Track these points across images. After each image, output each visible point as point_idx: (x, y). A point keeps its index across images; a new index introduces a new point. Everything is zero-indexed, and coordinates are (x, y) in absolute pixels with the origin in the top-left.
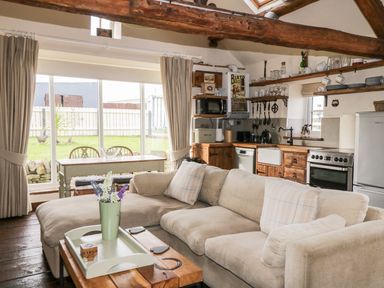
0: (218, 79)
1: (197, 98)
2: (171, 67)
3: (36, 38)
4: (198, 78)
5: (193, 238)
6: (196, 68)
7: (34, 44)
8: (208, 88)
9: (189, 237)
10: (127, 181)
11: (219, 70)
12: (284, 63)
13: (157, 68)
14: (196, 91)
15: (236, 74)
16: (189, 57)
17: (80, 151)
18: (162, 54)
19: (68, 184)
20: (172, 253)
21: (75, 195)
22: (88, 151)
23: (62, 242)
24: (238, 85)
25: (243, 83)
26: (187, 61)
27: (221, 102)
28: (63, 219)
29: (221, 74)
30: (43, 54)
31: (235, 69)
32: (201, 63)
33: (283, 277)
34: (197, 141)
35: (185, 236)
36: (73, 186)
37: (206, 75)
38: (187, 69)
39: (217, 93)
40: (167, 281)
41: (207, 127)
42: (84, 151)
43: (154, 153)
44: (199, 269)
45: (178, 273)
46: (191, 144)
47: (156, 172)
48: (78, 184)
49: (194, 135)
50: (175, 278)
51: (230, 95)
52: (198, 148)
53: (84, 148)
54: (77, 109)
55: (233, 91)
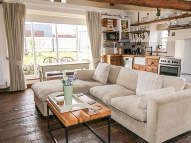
0: (115, 22)
1: (104, 32)
2: (91, 17)
3: (24, 3)
4: (105, 22)
5: (105, 99)
6: (104, 17)
7: (23, 6)
8: (110, 27)
9: (103, 98)
10: (72, 73)
11: (115, 18)
12: (148, 14)
13: (84, 17)
14: (104, 29)
15: (124, 20)
16: (100, 12)
17: (48, 59)
18: (86, 10)
19: (44, 75)
20: (97, 104)
21: (48, 80)
22: (52, 59)
23: (48, 100)
24: (125, 25)
25: (127, 24)
26: (99, 13)
27: (116, 34)
28: (46, 90)
29: (116, 20)
30: (28, 12)
31: (123, 17)
32: (106, 14)
33: (146, 113)
34: (104, 54)
35: (102, 98)
36: (46, 76)
37: (109, 20)
38: (99, 18)
39: (114, 30)
40: (96, 114)
41: (109, 47)
42: (50, 60)
43: (83, 60)
44: (110, 110)
45: (101, 111)
46: (101, 55)
47: (85, 69)
48: (49, 75)
49: (103, 51)
50: (100, 113)
51: (121, 31)
52: (105, 57)
53: (50, 58)
54: (42, 38)
55: (122, 28)
